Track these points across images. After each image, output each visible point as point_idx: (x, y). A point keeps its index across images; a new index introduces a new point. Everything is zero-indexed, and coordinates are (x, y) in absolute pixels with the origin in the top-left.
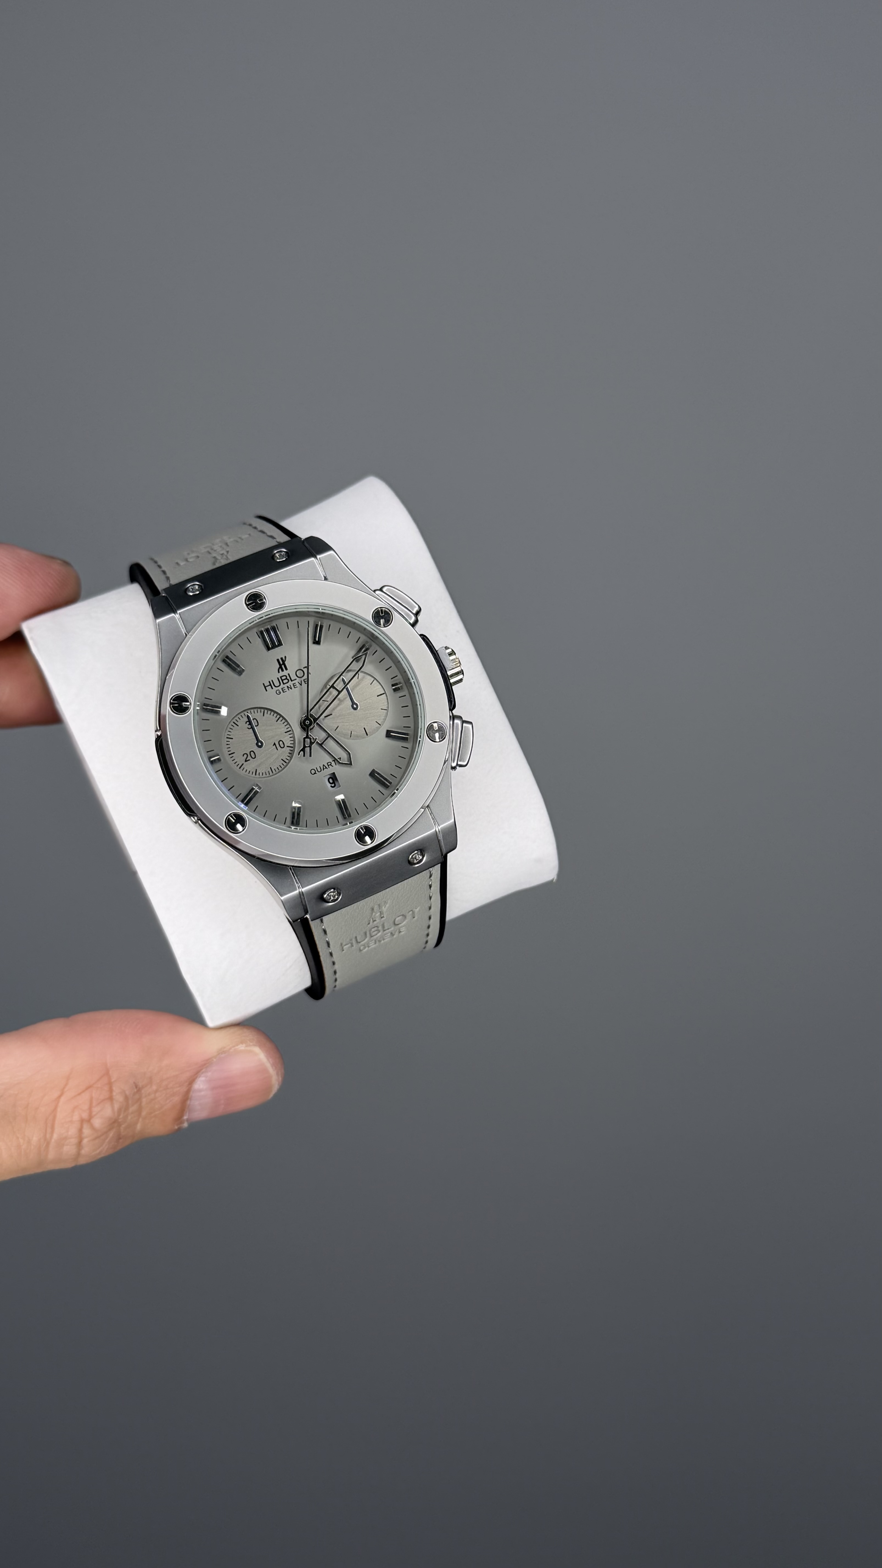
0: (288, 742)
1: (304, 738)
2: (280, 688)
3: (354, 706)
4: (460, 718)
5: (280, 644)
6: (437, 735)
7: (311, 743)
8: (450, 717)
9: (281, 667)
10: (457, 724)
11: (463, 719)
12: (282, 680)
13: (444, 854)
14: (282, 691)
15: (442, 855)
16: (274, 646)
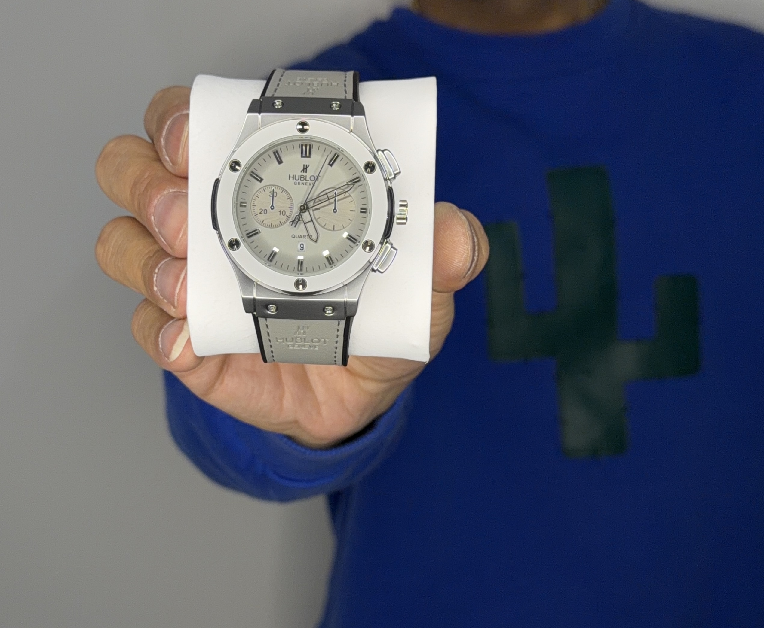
0: (288, 214)
1: (296, 216)
2: (297, 181)
3: (335, 210)
4: (392, 244)
5: (310, 157)
6: (368, 248)
7: (299, 220)
8: (383, 241)
9: (303, 170)
10: (388, 247)
11: (394, 246)
12: (301, 178)
14: (297, 183)
15: (345, 316)
16: (306, 156)
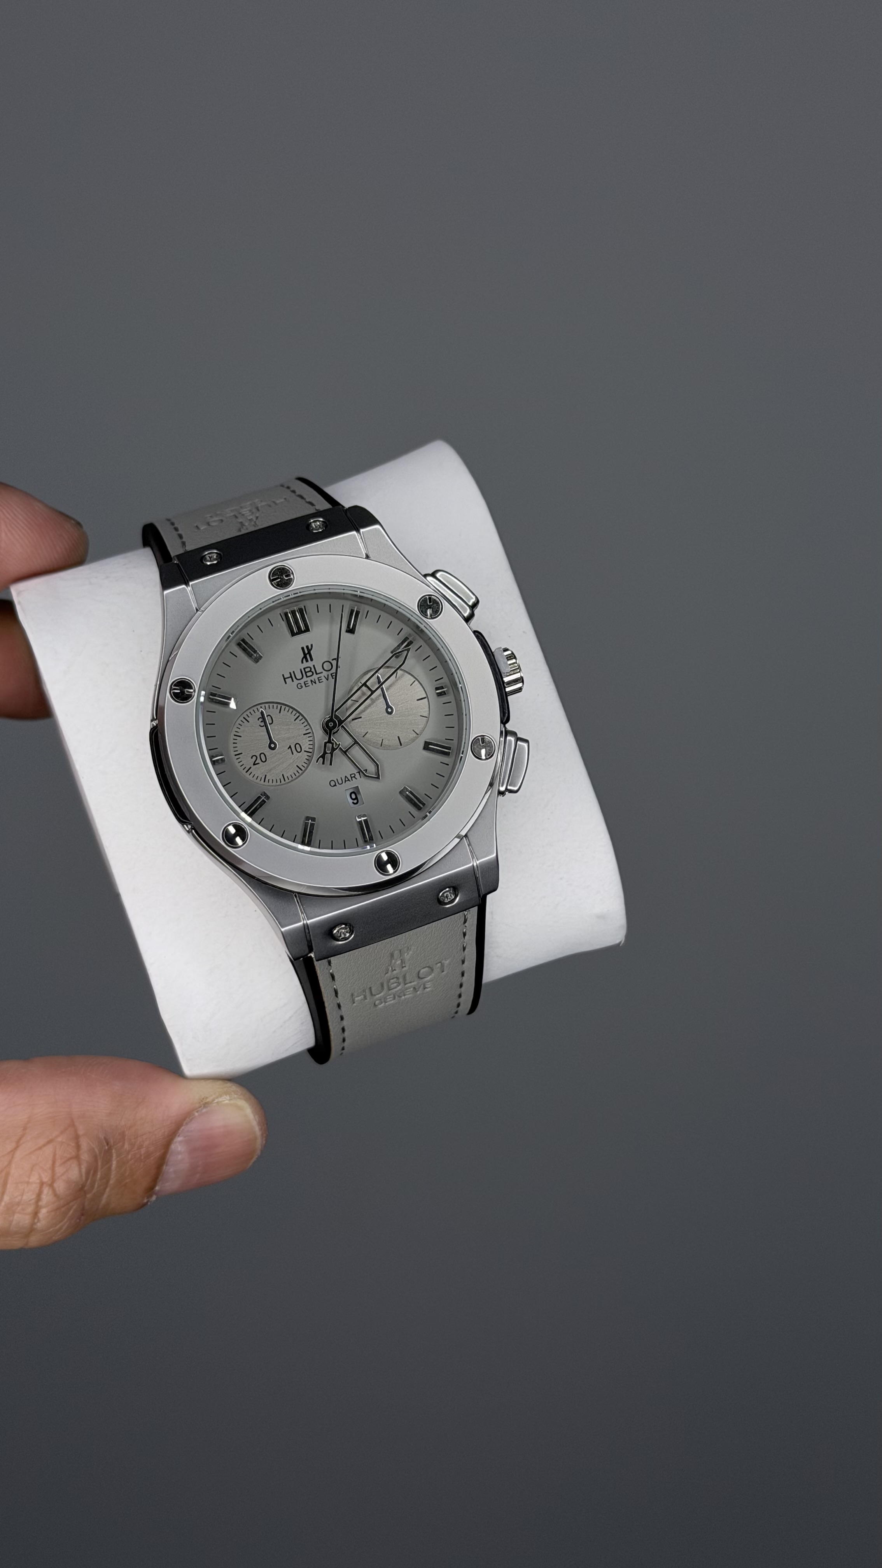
0: (306, 746)
1: (326, 743)
2: (302, 681)
3: (389, 710)
4: (514, 734)
5: (307, 630)
6: (483, 752)
7: (333, 749)
8: (501, 732)
9: (305, 657)
10: (510, 741)
11: (519, 736)
12: (306, 673)
13: (481, 895)
14: (303, 685)
15: (479, 896)
16: (300, 632)
